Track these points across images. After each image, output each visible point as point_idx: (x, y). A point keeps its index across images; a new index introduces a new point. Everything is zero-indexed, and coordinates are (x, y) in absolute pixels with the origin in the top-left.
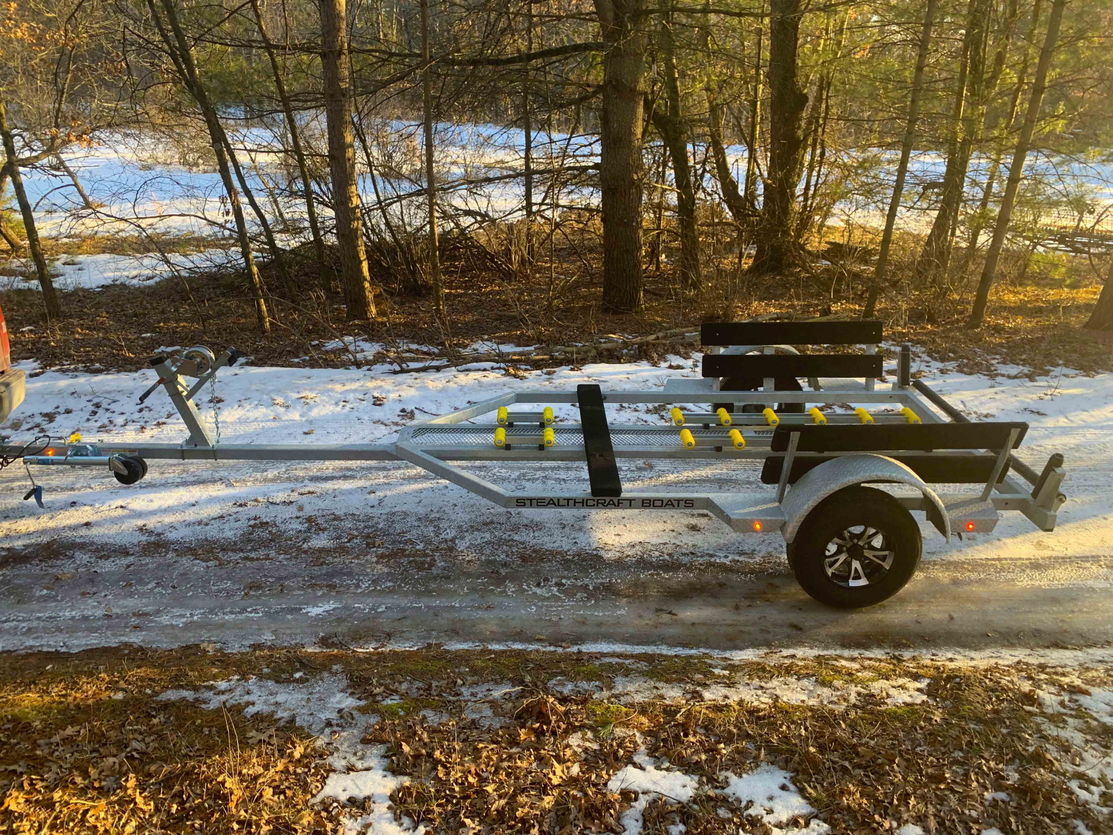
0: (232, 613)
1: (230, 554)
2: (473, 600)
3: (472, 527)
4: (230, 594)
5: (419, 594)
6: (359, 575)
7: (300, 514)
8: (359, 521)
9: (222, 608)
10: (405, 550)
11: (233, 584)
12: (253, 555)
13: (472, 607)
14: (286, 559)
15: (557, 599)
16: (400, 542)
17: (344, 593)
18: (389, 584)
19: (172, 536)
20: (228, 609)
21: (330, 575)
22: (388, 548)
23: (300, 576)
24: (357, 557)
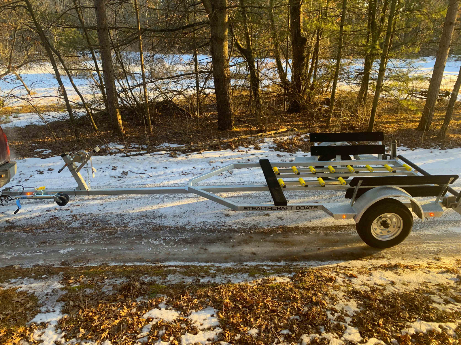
0: (31, 253)
1: (39, 230)
2: (127, 246)
3: (137, 218)
4: (33, 245)
5: (106, 244)
6: (85, 237)
7: (71, 214)
8: (93, 216)
9: (27, 251)
10: (107, 227)
11: (35, 242)
12: (47, 230)
13: (126, 249)
14: (59, 232)
15: (161, 245)
16: (106, 224)
17: (77, 244)
18: (96, 241)
19: (18, 224)
20: (30, 252)
21: (74, 238)
22: (100, 227)
23: (62, 238)
24: (87, 231)
